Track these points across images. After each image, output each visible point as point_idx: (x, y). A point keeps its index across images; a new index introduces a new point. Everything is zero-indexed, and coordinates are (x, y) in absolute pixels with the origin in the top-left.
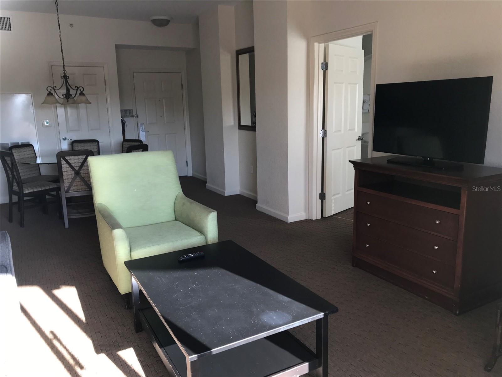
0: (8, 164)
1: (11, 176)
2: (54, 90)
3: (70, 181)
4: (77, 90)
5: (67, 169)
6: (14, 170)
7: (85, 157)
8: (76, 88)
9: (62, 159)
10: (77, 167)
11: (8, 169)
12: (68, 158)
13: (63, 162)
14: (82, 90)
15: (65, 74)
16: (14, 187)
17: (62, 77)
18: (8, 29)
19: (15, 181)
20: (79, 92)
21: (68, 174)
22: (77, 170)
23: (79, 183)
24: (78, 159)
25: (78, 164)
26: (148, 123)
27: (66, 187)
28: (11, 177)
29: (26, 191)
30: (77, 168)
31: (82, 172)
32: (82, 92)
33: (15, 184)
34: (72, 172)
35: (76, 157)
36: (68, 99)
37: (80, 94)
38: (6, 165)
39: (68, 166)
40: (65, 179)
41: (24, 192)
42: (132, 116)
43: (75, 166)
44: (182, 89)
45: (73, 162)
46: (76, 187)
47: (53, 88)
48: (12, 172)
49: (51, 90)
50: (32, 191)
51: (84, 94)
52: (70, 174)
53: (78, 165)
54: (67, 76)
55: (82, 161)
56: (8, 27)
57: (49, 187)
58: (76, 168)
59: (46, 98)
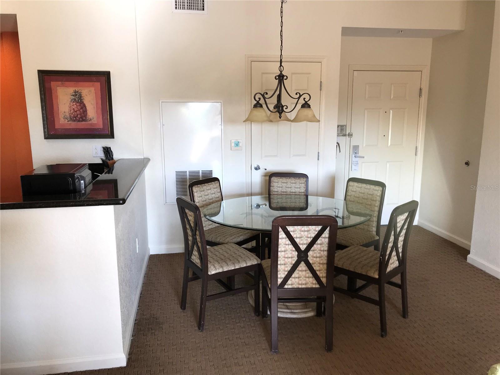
0: (188, 221)
1: (190, 238)
2: (264, 98)
3: (289, 269)
4: (299, 98)
5: (287, 246)
6: (198, 233)
7: (320, 229)
8: (298, 95)
9: (280, 229)
10: (305, 244)
11: (188, 227)
12: (290, 228)
13: (282, 235)
14: (306, 100)
15: (281, 72)
16: (193, 257)
17: (277, 77)
18: (200, 9)
19: (195, 248)
20: (302, 101)
21: (286, 256)
22: (303, 250)
23: (304, 273)
24: (308, 231)
25: (307, 240)
26: (364, 145)
27: (281, 278)
28: (191, 240)
29: (212, 271)
30: (303, 247)
31: (310, 253)
32: (306, 102)
33: (195, 253)
34: (294, 253)
35: (305, 228)
36: (282, 113)
37: (303, 106)
38: (186, 220)
39: (288, 242)
40: (281, 265)
41: (209, 273)
42: (345, 135)
43: (301, 242)
44: (420, 95)
45: (298, 236)
46: (297, 280)
47: (263, 96)
48: (194, 235)
49: (260, 99)
50: (220, 270)
51: (309, 106)
52: (290, 256)
53: (305, 242)
54: (284, 76)
55: (313, 235)
56: (200, 5)
57: (246, 263)
58: (301, 246)
59: (251, 112)
